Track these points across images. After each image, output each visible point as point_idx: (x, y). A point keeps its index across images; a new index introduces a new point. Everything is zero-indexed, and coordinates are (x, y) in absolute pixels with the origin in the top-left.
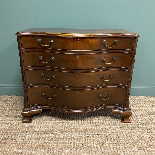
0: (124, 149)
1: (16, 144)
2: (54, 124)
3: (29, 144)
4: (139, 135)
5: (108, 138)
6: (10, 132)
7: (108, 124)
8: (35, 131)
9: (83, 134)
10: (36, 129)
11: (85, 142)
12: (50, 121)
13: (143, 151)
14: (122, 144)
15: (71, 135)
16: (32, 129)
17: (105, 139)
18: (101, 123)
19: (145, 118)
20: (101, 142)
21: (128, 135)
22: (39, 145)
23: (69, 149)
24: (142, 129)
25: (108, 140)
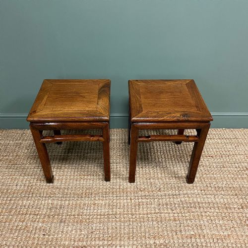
0: (188, 221)
1: (41, 214)
2: (91, 182)
3: (58, 215)
4: (211, 199)
5: (167, 205)
6: (31, 195)
7: (167, 180)
8: (65, 193)
9: (132, 198)
10: (66, 191)
11: (135, 211)
12: (86, 177)
13: (214, 225)
14: (187, 215)
16: (61, 190)
17: (163, 205)
18: (158, 179)
20: (157, 211)
21: (195, 200)
22: (72, 217)
23: (114, 224)
25: (167, 209)
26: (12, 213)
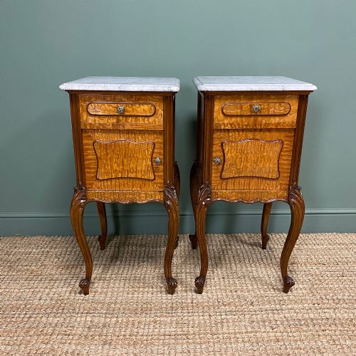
0: (299, 343)
1: (75, 335)
2: (150, 295)
3: (101, 335)
5: (264, 322)
6: (60, 311)
7: (262, 292)
10: (113, 305)
11: (217, 330)
12: (141, 289)
13: (339, 347)
14: (295, 334)
16: (106, 305)
17: (258, 323)
18: (249, 291)
19: (340, 278)
20: (250, 329)
21: (306, 316)
22: (122, 337)
23: (185, 346)
24: (336, 301)
25: (265, 326)
26: (31, 333)
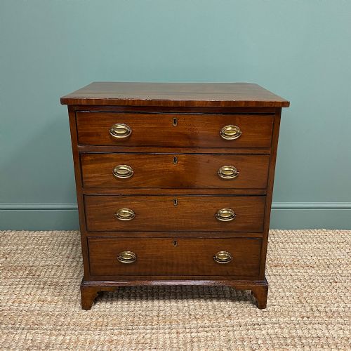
4: (322, 331)
8: (60, 323)
9: (181, 331)
15: (148, 336)
